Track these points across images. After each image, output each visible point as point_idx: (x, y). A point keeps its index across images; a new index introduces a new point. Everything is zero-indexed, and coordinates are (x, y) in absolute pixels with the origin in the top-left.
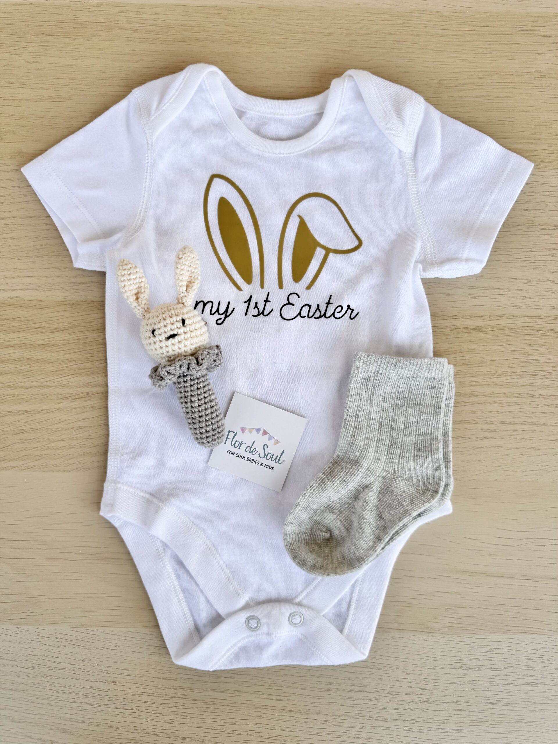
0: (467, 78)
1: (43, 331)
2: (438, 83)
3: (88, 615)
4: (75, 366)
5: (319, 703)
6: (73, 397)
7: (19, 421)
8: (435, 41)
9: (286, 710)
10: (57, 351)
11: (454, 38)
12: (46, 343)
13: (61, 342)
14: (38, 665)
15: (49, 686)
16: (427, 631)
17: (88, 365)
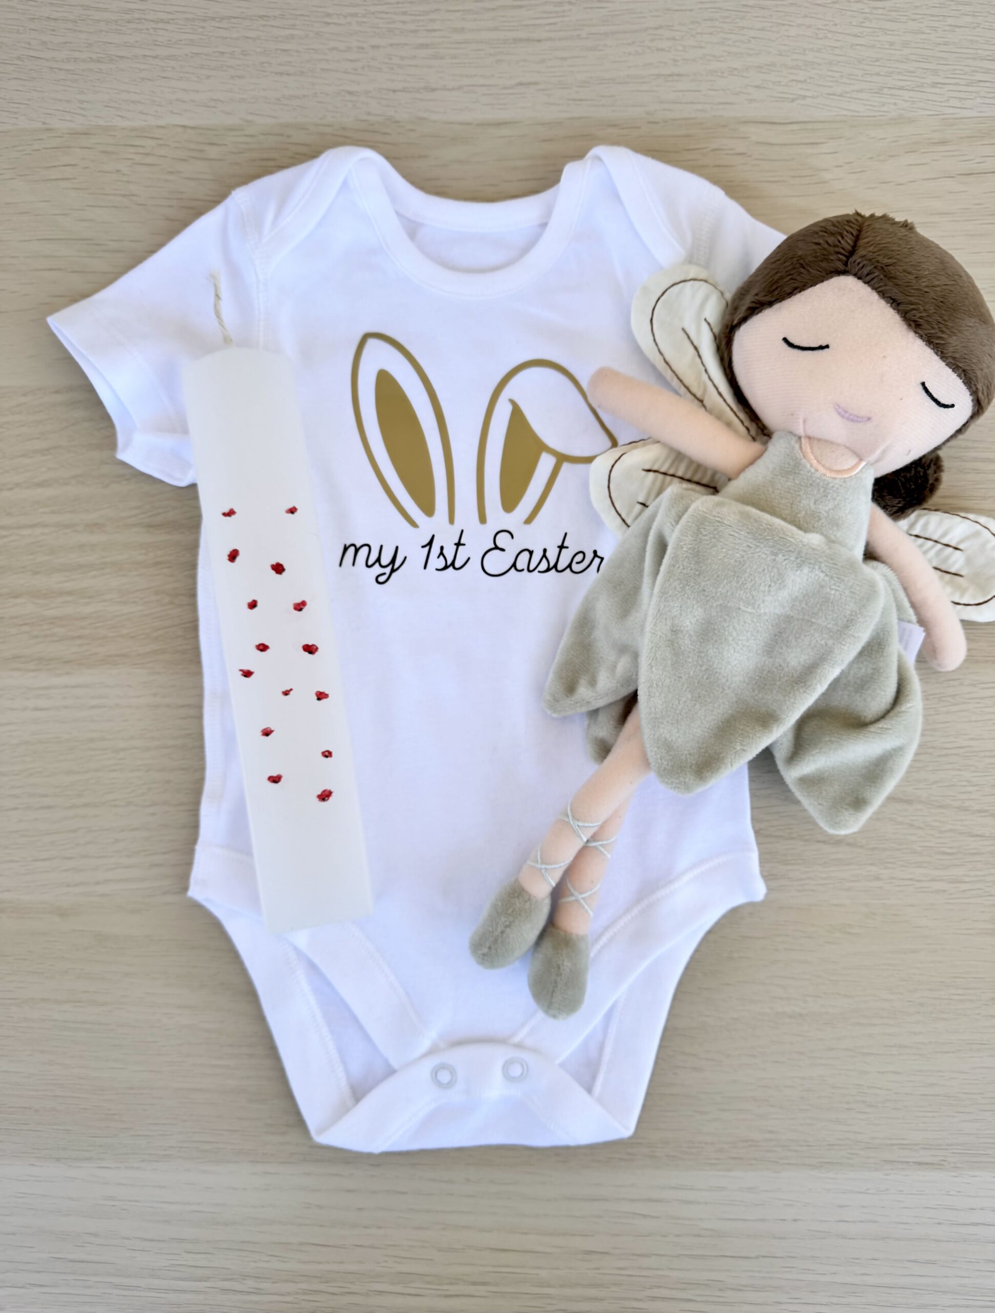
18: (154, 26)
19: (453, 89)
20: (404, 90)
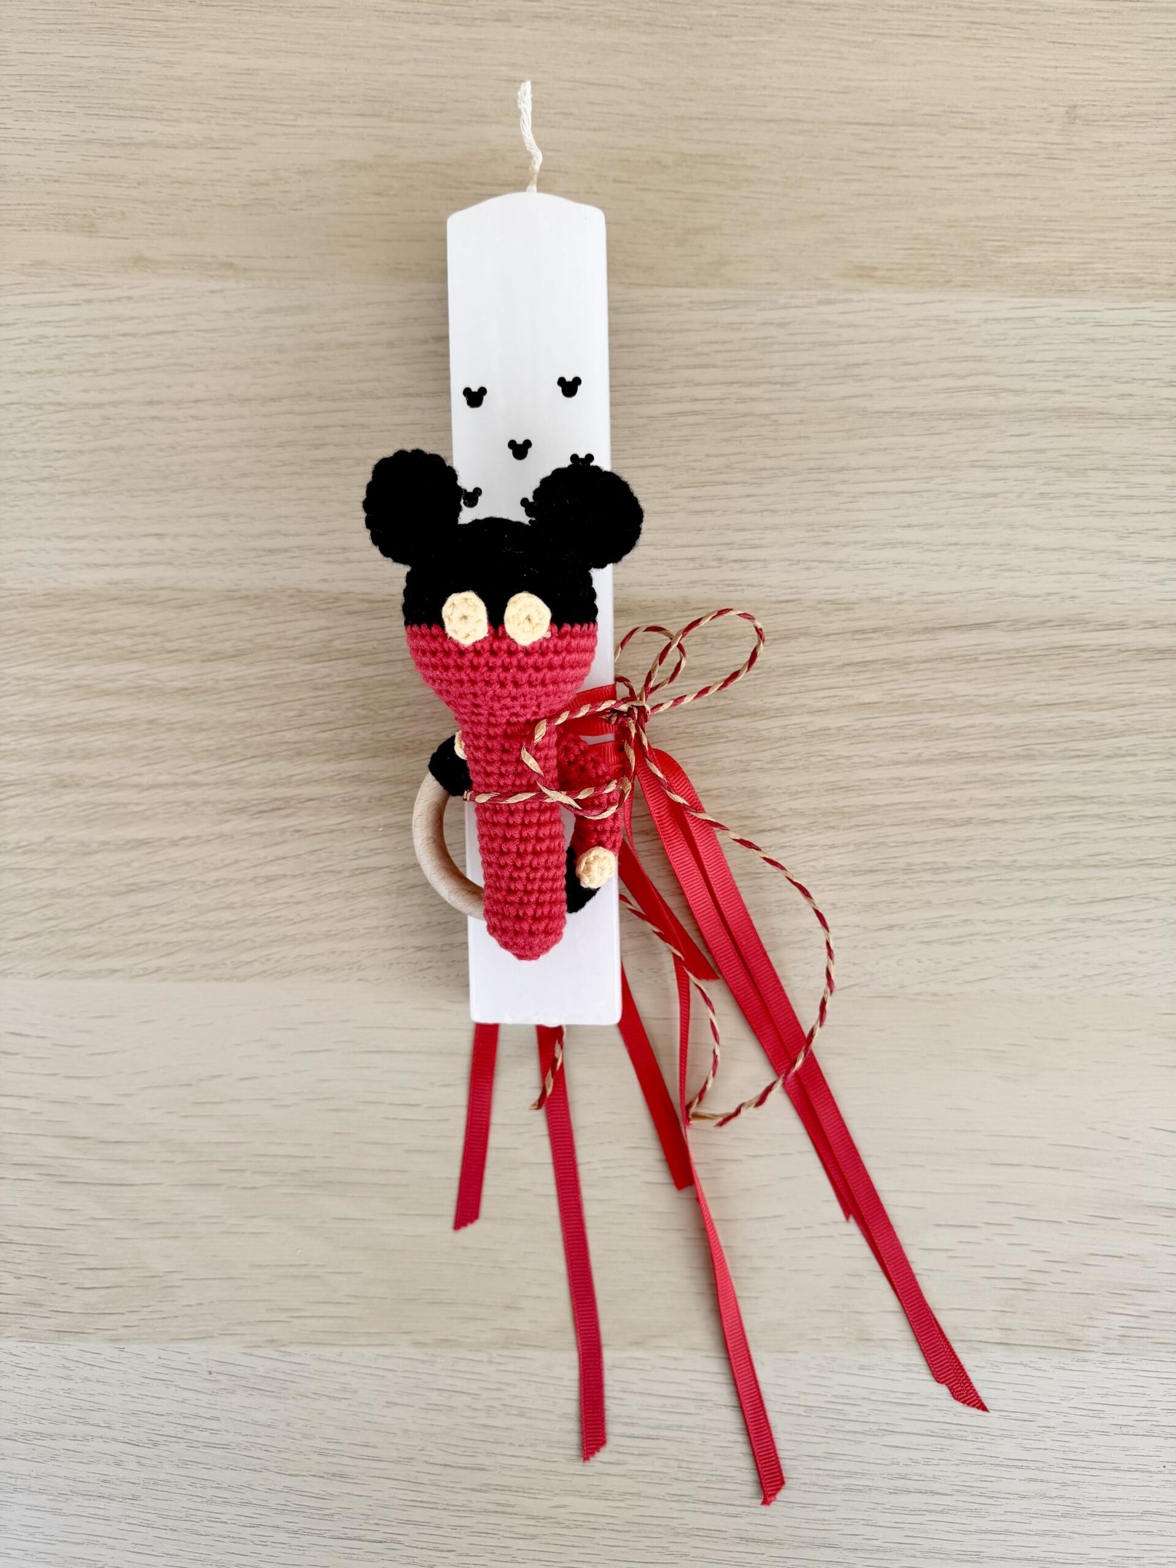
0: (1131, 102)
1: (187, 657)
2: (1067, 113)
3: (283, 1316)
4: (259, 738)
5: (824, 1520)
6: (254, 809)
7: (128, 864)
8: (1057, 22)
9: (748, 1540)
10: (218, 704)
11: (1100, 17)
12: (193, 685)
13: (228, 683)
14: (165, 1438)
15: (190, 1488)
16: (1072, 1347)
17: (289, 735)
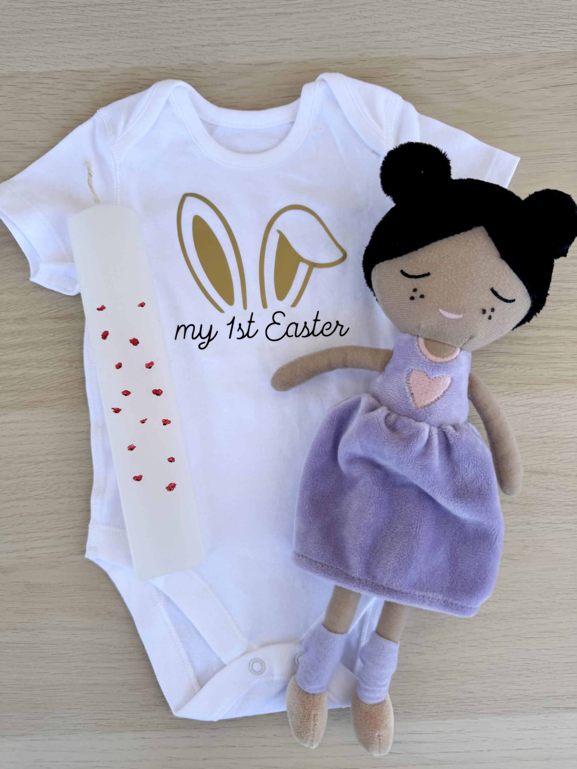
18: (53, 11)
19: (239, 44)
20: (209, 45)
